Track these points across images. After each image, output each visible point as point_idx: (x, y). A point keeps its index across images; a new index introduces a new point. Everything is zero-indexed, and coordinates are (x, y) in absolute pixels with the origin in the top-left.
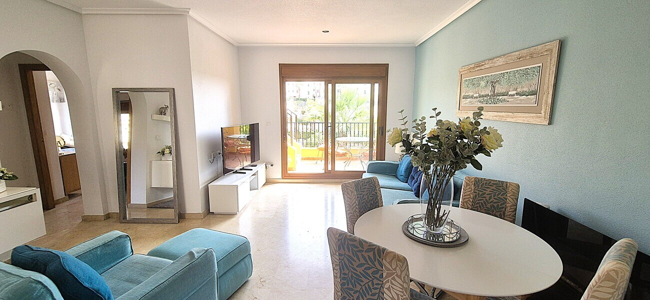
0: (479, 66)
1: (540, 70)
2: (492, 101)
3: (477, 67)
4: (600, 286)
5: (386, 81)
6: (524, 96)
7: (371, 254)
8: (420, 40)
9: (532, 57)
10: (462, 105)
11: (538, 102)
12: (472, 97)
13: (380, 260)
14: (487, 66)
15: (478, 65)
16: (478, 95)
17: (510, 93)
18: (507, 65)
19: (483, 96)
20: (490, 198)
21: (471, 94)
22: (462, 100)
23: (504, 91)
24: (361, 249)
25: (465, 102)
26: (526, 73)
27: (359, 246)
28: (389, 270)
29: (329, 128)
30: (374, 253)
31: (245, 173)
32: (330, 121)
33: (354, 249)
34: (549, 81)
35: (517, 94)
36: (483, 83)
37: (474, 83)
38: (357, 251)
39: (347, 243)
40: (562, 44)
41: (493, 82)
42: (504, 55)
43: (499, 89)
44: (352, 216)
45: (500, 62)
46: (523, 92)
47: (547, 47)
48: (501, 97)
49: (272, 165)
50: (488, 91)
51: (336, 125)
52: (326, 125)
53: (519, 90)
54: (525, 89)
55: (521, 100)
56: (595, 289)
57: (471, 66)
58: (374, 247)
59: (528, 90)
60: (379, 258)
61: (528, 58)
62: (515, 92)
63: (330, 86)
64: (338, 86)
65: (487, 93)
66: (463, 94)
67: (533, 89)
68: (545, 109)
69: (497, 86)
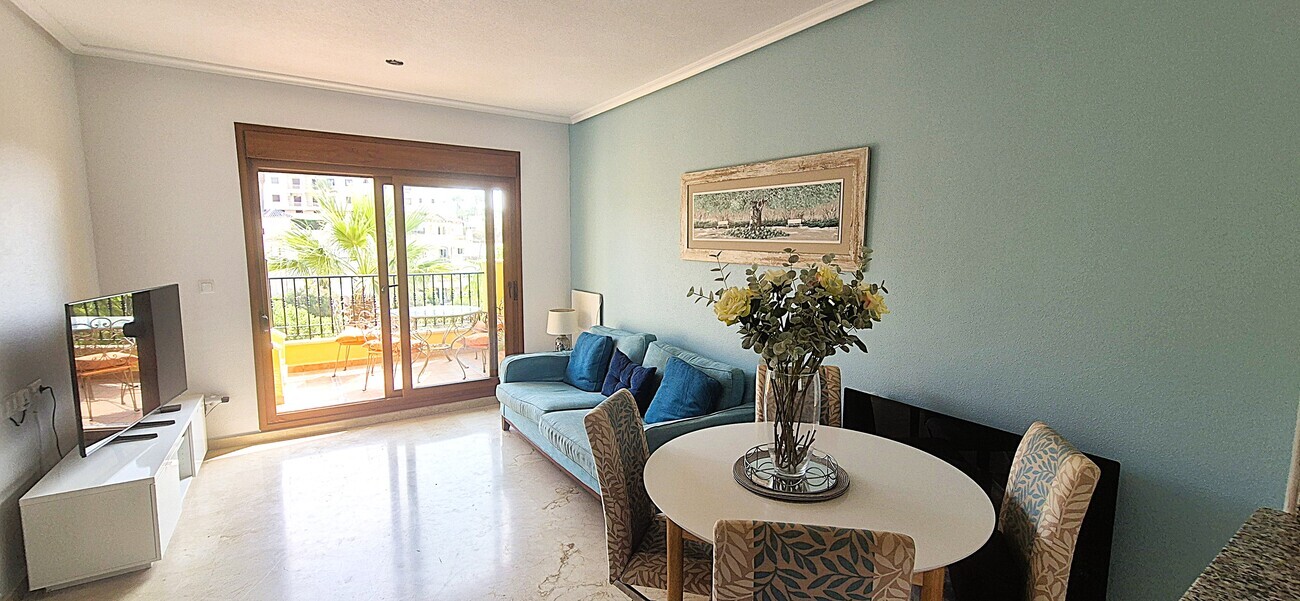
0: (726, 174)
2: (757, 233)
3: (722, 175)
4: (1075, 495)
5: (517, 187)
6: (818, 228)
7: (845, 552)
8: (582, 113)
9: (826, 168)
12: (715, 225)
13: (869, 557)
14: (742, 175)
15: (725, 171)
16: (727, 222)
17: (789, 222)
19: (737, 225)
21: (713, 220)
23: (779, 217)
24: (818, 546)
25: (698, 235)
26: (816, 192)
27: (812, 542)
28: (887, 570)
29: (391, 289)
30: (853, 549)
31: (155, 436)
32: (393, 270)
33: (800, 551)
34: (857, 205)
35: (804, 224)
36: (735, 204)
38: (810, 554)
39: (780, 543)
40: (872, 153)
41: (756, 203)
42: (773, 160)
43: (767, 214)
44: (616, 483)
45: (767, 170)
46: (814, 221)
48: (773, 228)
49: (225, 400)
50: (748, 216)
51: (410, 279)
52: (384, 284)
53: (806, 218)
54: (817, 217)
56: (1070, 500)
58: (847, 535)
59: (822, 219)
60: (865, 555)
61: (818, 168)
62: (799, 221)
63: (389, 190)
64: (411, 193)
65: (745, 220)
66: (694, 220)
69: (764, 209)
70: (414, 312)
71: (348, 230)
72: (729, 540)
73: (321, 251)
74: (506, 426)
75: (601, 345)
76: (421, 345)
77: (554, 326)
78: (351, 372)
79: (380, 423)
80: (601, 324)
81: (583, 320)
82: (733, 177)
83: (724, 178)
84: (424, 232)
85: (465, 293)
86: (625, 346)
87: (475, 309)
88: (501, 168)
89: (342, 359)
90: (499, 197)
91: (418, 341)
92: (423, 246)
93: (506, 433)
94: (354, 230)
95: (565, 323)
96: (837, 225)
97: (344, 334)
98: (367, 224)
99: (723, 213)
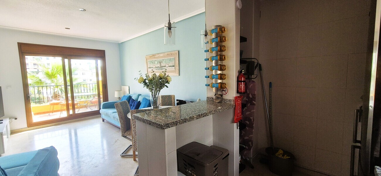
0: (154, 56)
1: (174, 59)
3: (153, 56)
10: (148, 71)
11: (175, 69)
12: (153, 68)
14: (157, 56)
15: (154, 55)
17: (166, 66)
18: (164, 57)
20: (167, 101)
21: (152, 66)
22: (148, 69)
23: (164, 65)
26: (170, 60)
36: (156, 62)
37: (152, 62)
43: (162, 65)
45: (162, 55)
47: (175, 52)
50: (159, 65)
53: (169, 65)
54: (171, 65)
55: (170, 68)
57: (150, 56)
65: (158, 66)
66: (148, 67)
67: (173, 65)
68: (178, 71)
69: (162, 63)
70: (75, 95)
71: (50, 73)
72: (132, 112)
73: (40, 80)
74: (103, 120)
75: (128, 98)
76: (78, 104)
77: (116, 95)
78: (54, 113)
79: (66, 123)
80: (129, 93)
81: (125, 92)
82: (155, 57)
83: (154, 57)
84: (77, 74)
85: (91, 89)
86: (134, 97)
87: (94, 93)
88: (100, 54)
89: (52, 110)
90: (100, 62)
91: (77, 102)
92: (77, 78)
93: (103, 122)
94: (52, 73)
95: (119, 94)
96: (174, 66)
97: (52, 102)
98: (57, 71)
99: (154, 65)
